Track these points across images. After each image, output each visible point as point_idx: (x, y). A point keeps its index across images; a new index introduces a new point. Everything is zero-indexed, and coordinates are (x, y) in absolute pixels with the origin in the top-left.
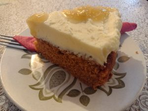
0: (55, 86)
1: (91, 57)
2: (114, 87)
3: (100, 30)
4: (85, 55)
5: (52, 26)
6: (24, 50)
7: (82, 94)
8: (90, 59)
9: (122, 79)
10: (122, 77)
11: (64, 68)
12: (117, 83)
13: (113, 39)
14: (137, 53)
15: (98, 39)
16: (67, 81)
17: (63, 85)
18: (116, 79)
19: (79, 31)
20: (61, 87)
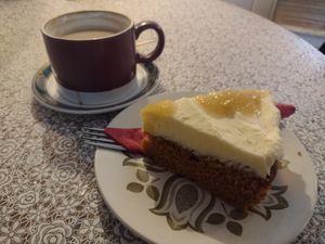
0: (186, 209)
1: (248, 167)
2: (273, 208)
3: (256, 130)
4: (239, 164)
5: (186, 122)
6: (124, 152)
7: (227, 220)
8: (246, 170)
9: (283, 195)
10: (282, 193)
11: (193, 180)
12: (276, 202)
13: (276, 144)
14: (299, 154)
15: (256, 144)
16: (202, 202)
17: (198, 206)
18: (274, 195)
19: (228, 131)
20: (194, 211)
